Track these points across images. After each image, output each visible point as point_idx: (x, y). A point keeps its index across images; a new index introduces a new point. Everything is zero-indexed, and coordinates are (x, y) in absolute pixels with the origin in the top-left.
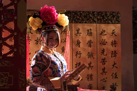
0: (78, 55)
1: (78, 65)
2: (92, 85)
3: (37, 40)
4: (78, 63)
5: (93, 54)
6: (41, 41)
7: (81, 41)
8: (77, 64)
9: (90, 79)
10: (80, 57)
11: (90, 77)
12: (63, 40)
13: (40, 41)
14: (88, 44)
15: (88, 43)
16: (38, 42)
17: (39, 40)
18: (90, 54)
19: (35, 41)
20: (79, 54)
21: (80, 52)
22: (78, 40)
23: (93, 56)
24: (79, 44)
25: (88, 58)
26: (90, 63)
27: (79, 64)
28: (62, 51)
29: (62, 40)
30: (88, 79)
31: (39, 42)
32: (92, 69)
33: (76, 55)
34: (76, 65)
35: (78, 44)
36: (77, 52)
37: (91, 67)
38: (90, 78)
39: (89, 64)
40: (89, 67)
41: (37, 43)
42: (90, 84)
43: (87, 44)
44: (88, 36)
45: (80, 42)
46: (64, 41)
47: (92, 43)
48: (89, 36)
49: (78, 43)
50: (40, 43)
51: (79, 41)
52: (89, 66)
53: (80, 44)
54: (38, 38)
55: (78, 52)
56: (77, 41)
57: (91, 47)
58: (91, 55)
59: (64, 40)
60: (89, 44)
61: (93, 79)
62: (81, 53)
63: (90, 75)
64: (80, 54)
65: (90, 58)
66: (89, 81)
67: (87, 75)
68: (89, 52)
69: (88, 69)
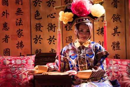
1: (100, 30)
2: (119, 56)
3: (49, 1)
4: (100, 29)
5: (120, 17)
6: (54, 3)
10: (103, 21)
11: (116, 46)
13: (52, 2)
14: (113, 3)
15: (112, 3)
16: (50, 3)
18: (116, 16)
19: (47, 2)
23: (119, 19)
25: (114, 22)
26: (116, 28)
30: (114, 47)
31: (52, 4)
32: (118, 35)
34: (97, 31)
37: (117, 33)
38: (116, 47)
39: (114, 29)
40: (115, 33)
41: (49, 5)
42: (116, 54)
43: (112, 4)
45: (103, 2)
47: (119, 2)
52: (115, 32)
57: (116, 8)
58: (117, 18)
60: (115, 4)
61: (120, 48)
63: (116, 43)
64: (103, 17)
65: (115, 22)
66: (115, 50)
67: (113, 43)
68: (114, 15)
69: (114, 36)
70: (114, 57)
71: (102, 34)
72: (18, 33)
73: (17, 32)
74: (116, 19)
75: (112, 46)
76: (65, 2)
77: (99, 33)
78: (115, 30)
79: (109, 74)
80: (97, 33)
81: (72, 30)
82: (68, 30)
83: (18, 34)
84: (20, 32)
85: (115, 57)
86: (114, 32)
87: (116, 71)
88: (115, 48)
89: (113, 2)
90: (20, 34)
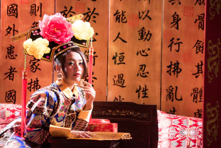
0: (173, 45)
1: (173, 66)
3: (87, 13)
4: (173, 63)
6: (96, 15)
7: (181, 15)
8: (171, 65)
9: (199, 99)
10: (178, 51)
11: (199, 95)
12: (143, 13)
13: (93, 15)
14: (198, 21)
15: (196, 20)
16: (90, 17)
17: (93, 13)
18: (201, 43)
19: (84, 14)
20: (175, 44)
21: (178, 39)
22: (176, 13)
24: (177, 23)
25: (197, 53)
26: (200, 64)
27: (175, 64)
28: (139, 37)
29: (141, 14)
30: (195, 97)
31: (92, 17)
33: (170, 46)
34: (168, 67)
35: (174, 22)
36: (171, 40)
37: (202, 72)
38: (199, 97)
39: (198, 66)
40: (198, 73)
41: (87, 19)
42: (198, 110)
43: (195, 22)
44: (198, 4)
45: (180, 19)
46: (144, 16)
48: (200, 4)
49: (174, 20)
50: (94, 19)
51: (178, 15)
52: (199, 71)
53: (179, 22)
54: (89, 9)
55: (173, 39)
56: (173, 16)
57: (203, 29)
58: (203, 46)
59: (145, 14)
60: (200, 23)
62: (181, 43)
63: (199, 90)
64: (179, 43)
65: (200, 53)
66: (196, 102)
67: (194, 90)
68: (198, 41)
69: (197, 77)
70: (195, 113)
71: (176, 73)
72: (32, 64)
73: (30, 63)
74: (201, 49)
75: (193, 95)
76: (115, 15)
77: (170, 70)
78: (198, 68)
79: (181, 143)
80: (168, 72)
81: (124, 63)
82: (118, 64)
83: (32, 66)
84: (35, 63)
85: (195, 115)
86: (196, 71)
87: (193, 138)
88: (197, 98)
89: (198, 19)
90: (34, 67)
